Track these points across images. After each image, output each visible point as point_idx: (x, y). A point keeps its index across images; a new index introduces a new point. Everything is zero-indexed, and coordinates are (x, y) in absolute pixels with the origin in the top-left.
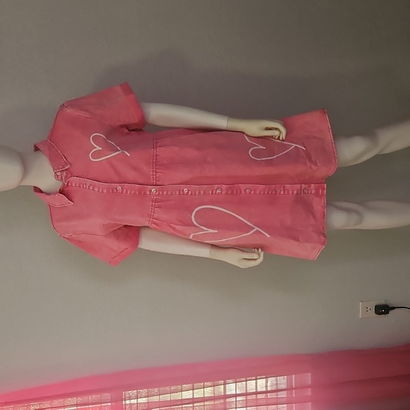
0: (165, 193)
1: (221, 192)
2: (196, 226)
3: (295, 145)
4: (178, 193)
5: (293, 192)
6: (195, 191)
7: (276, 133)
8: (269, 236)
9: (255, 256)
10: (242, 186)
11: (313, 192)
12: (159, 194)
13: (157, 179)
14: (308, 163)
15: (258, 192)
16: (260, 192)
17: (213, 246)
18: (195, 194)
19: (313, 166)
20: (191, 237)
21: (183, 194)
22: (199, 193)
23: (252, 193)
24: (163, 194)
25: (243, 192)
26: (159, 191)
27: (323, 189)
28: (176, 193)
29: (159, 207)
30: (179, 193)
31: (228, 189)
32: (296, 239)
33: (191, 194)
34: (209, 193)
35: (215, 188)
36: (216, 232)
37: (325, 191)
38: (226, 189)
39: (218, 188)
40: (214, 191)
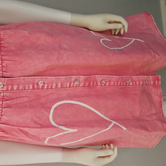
0: (15, 87)
1: (79, 85)
2: (54, 127)
3: (134, 40)
4: (31, 87)
5: (139, 83)
6: (52, 83)
7: (120, 26)
8: (125, 129)
9: (110, 152)
10: (99, 78)
11: (152, 83)
12: (7, 90)
13: (4, 69)
14: (153, 53)
15: (112, 83)
16: (114, 84)
17: (64, 149)
18: (51, 88)
19: (157, 56)
20: (46, 142)
21: (38, 89)
22: (57, 86)
23: (107, 84)
24: (12, 89)
25: (99, 84)
26: (7, 85)
27: (158, 80)
28: (29, 87)
29: (9, 106)
30: (33, 87)
31: (86, 80)
32: (146, 129)
33: (47, 88)
34: (67, 85)
35: (73, 80)
36: (76, 130)
37: (160, 82)
38: (83, 81)
39: (76, 80)
40: (72, 84)
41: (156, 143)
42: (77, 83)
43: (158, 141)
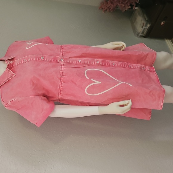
6: (85, 61)
10: (110, 62)
11: (148, 69)
12: (65, 62)
16: (120, 65)
18: (85, 63)
21: (78, 63)
22: (87, 62)
23: (116, 65)
24: (67, 62)
25: (111, 64)
26: (65, 60)
27: (153, 69)
28: (74, 62)
30: (76, 62)
31: (103, 61)
33: (83, 63)
34: (92, 63)
35: (96, 61)
36: (100, 83)
37: (155, 70)
38: (101, 62)
39: (97, 61)
40: (95, 63)
41: (162, 104)
42: (98, 62)
43: (163, 102)
